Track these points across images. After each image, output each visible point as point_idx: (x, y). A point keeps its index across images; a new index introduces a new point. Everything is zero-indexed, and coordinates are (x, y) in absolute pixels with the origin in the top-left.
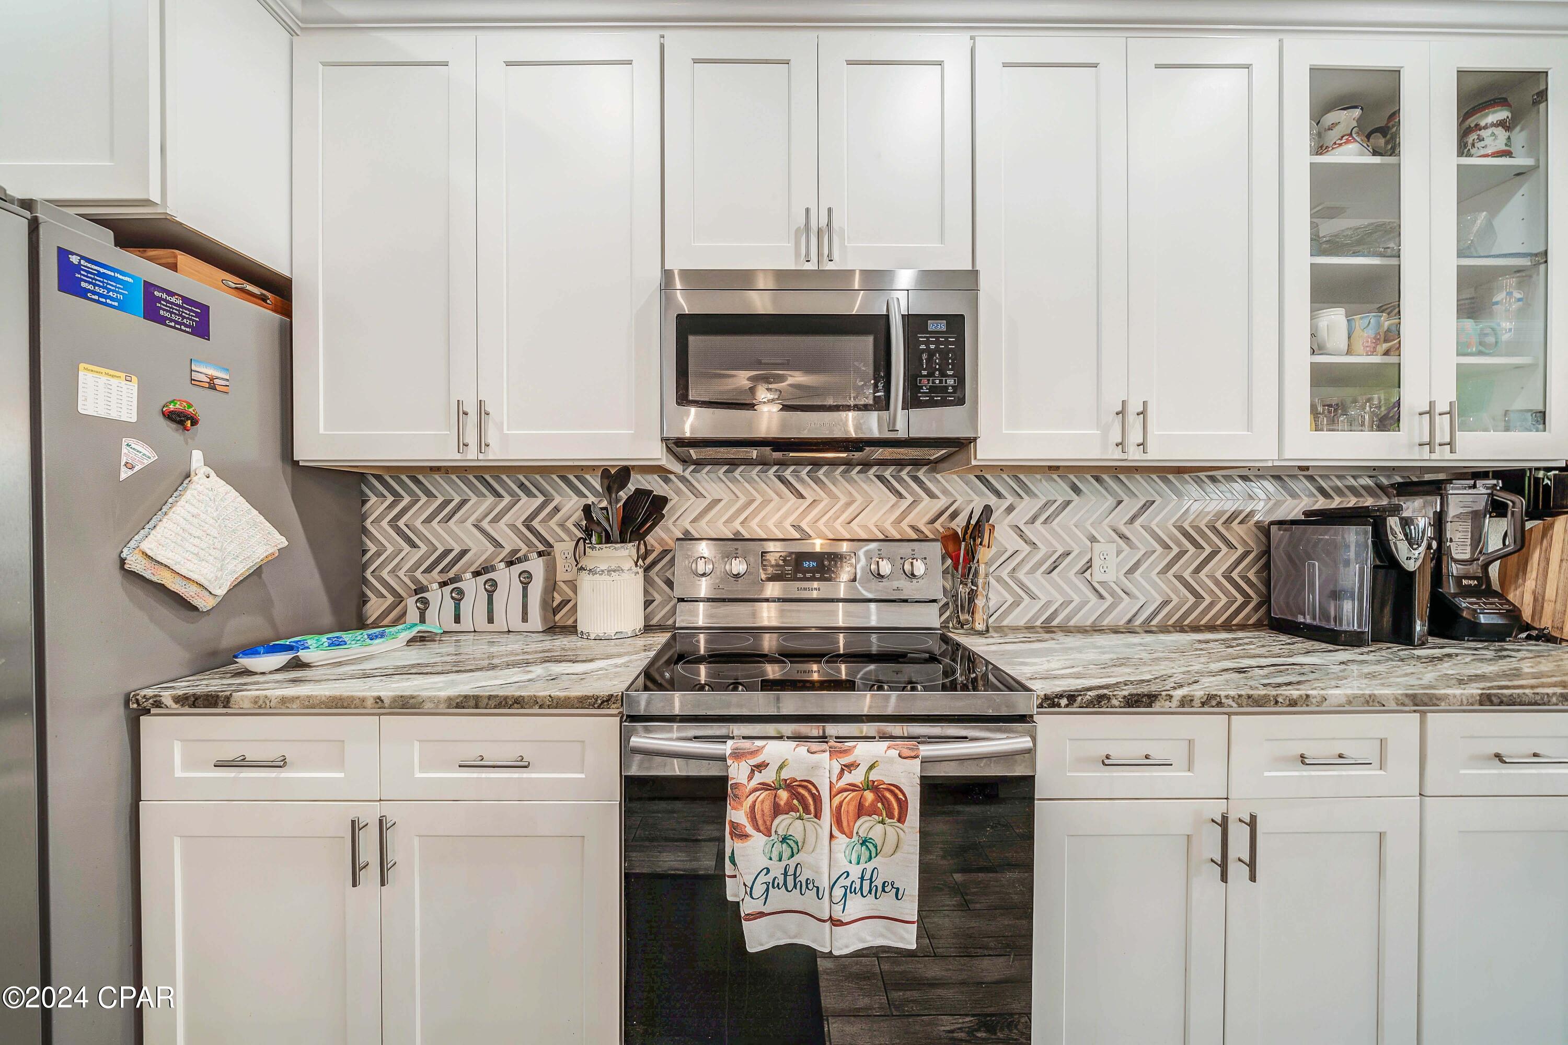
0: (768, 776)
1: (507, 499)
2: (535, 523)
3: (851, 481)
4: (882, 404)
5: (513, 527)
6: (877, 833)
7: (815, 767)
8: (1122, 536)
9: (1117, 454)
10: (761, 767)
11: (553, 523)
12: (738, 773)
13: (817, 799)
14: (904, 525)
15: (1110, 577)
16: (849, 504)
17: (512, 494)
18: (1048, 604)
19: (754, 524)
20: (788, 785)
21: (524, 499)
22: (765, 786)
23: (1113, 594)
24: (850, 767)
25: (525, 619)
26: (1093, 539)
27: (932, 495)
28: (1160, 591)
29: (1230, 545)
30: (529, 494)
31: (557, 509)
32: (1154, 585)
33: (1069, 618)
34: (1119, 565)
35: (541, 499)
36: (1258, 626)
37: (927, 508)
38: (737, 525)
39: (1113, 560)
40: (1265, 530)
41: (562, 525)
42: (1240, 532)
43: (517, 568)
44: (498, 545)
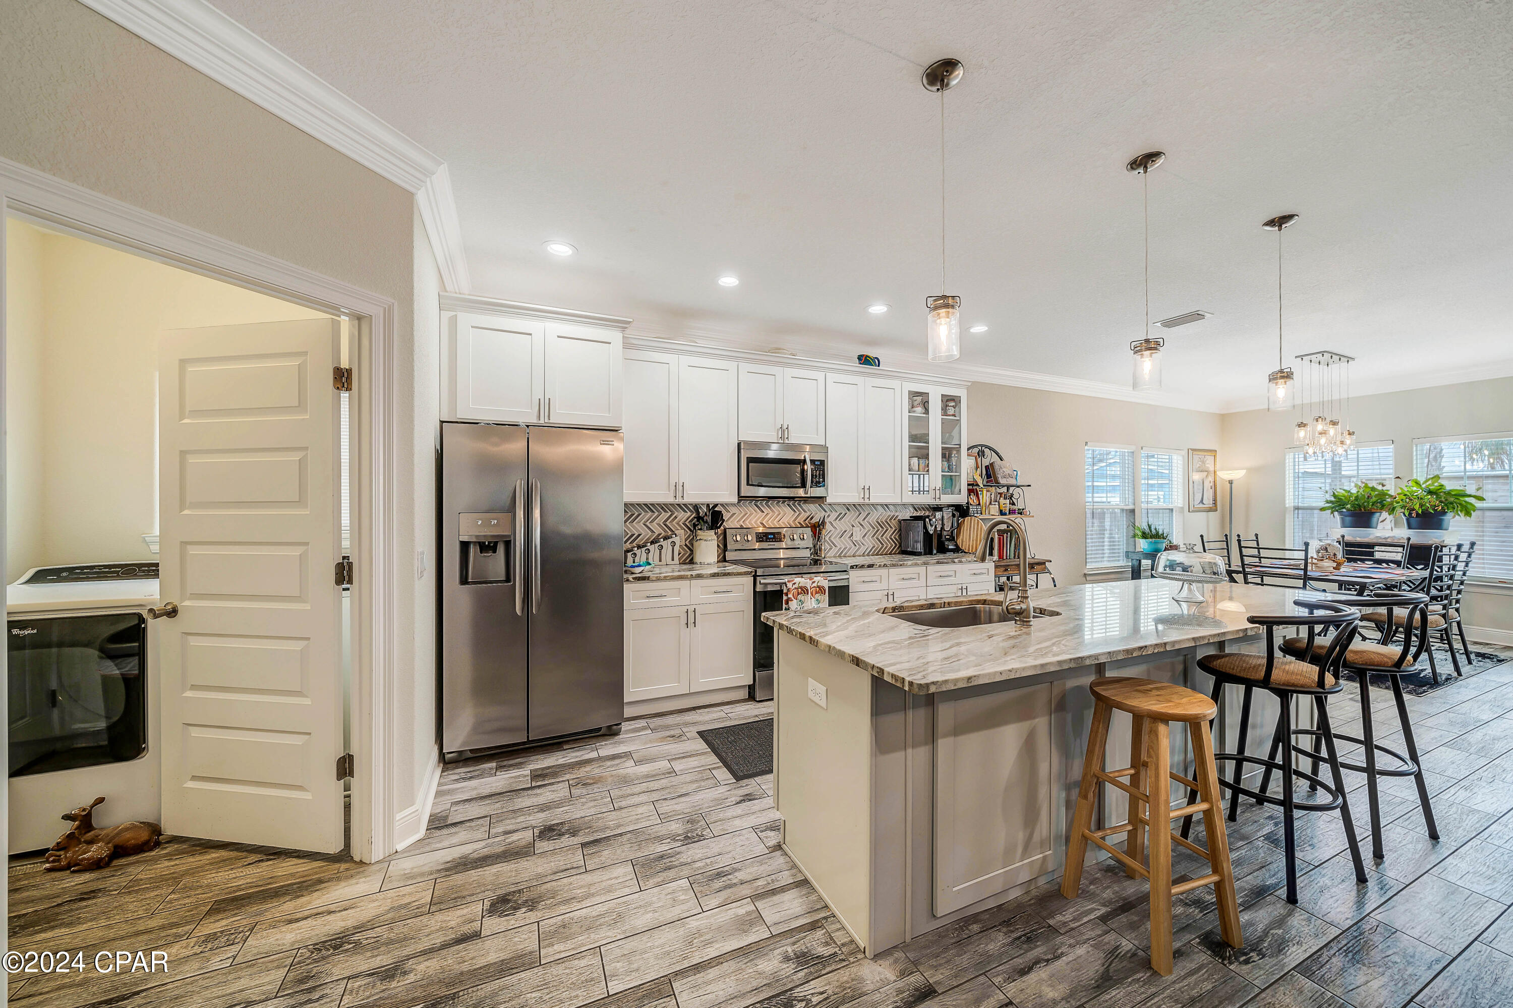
0: (796, 586)
1: (657, 513)
2: (667, 523)
3: (779, 506)
4: (803, 485)
5: (659, 525)
6: (819, 598)
7: (807, 583)
8: (861, 525)
9: (862, 501)
10: (794, 584)
11: (674, 523)
12: (790, 585)
13: (807, 590)
14: (796, 522)
15: (858, 539)
16: (779, 515)
17: (658, 511)
18: (840, 548)
19: (747, 522)
20: (801, 588)
21: (663, 513)
22: (796, 588)
23: (859, 544)
24: (814, 582)
25: (673, 560)
26: (853, 526)
27: (805, 511)
28: (872, 543)
29: (891, 527)
30: (665, 511)
31: (676, 517)
32: (871, 541)
33: (846, 553)
34: (861, 535)
35: (670, 513)
36: (899, 553)
37: (804, 515)
38: (741, 523)
39: (859, 533)
40: (900, 521)
41: (678, 524)
42: (894, 523)
43: (670, 540)
44: (653, 532)
